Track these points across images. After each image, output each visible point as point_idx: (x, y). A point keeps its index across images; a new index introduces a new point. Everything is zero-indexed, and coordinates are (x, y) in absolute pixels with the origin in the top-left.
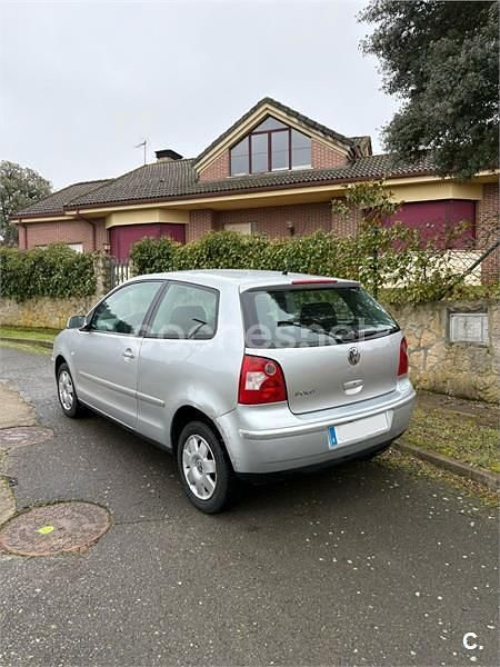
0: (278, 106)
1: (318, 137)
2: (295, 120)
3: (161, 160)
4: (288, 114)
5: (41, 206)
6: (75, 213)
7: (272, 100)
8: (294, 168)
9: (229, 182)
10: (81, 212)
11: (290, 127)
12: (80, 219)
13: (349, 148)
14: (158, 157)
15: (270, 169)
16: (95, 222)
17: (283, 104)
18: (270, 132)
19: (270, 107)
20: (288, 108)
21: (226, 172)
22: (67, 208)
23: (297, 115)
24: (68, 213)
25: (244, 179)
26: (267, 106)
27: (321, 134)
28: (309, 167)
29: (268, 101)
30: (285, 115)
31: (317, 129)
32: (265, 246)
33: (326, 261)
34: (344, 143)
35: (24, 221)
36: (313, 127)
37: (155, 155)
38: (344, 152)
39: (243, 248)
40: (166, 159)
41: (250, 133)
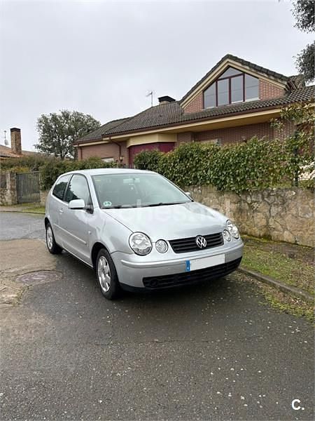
0: (236, 59)
1: (264, 77)
2: (248, 68)
3: (162, 103)
4: (243, 64)
5: (90, 136)
6: (108, 139)
7: (231, 56)
8: (247, 101)
9: (203, 113)
10: (112, 138)
11: (244, 73)
12: (112, 142)
13: (286, 83)
14: (160, 101)
15: (230, 102)
16: (121, 144)
17: (239, 57)
18: (230, 78)
19: (230, 61)
20: (242, 60)
21: (201, 106)
22: (104, 136)
23: (248, 64)
24: (104, 139)
25: (213, 110)
26: (228, 60)
27: (266, 75)
28: (257, 99)
29: (229, 57)
30: (240, 65)
31: (263, 72)
32: (218, 150)
33: (259, 159)
34: (282, 80)
35: (80, 145)
36: (260, 71)
37: (158, 100)
38: (282, 86)
39: (203, 153)
40: (165, 102)
41: (216, 80)
